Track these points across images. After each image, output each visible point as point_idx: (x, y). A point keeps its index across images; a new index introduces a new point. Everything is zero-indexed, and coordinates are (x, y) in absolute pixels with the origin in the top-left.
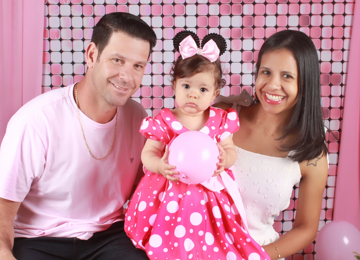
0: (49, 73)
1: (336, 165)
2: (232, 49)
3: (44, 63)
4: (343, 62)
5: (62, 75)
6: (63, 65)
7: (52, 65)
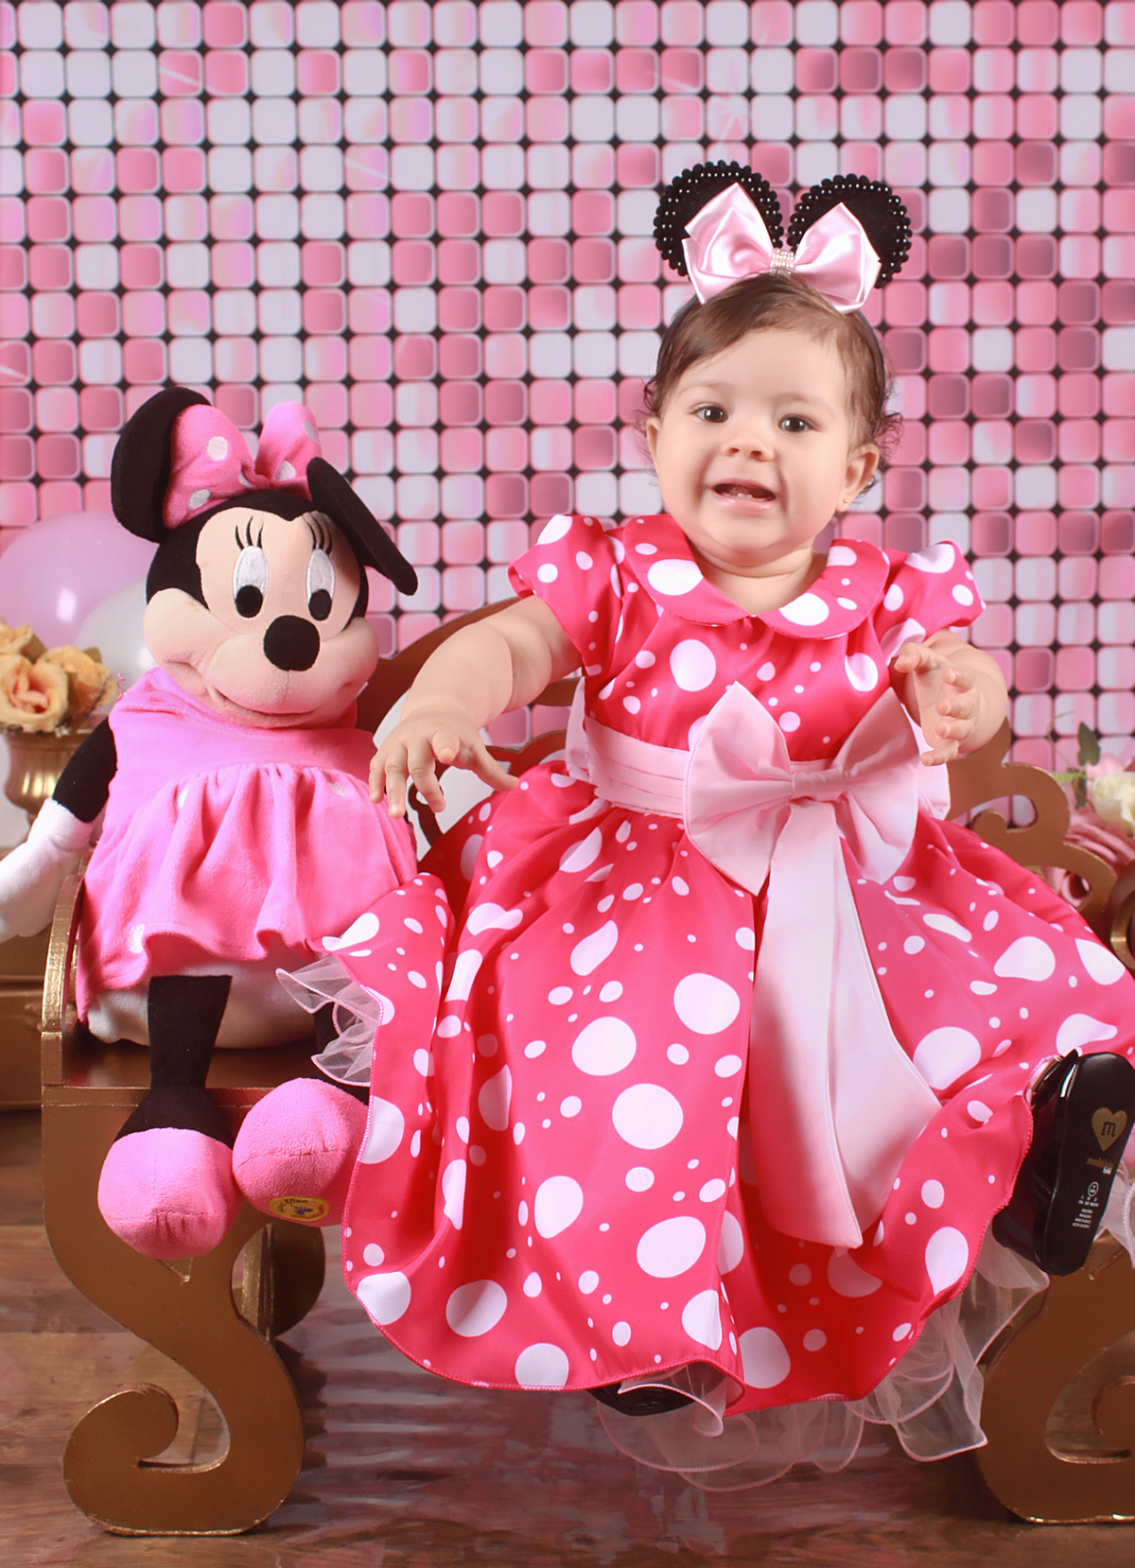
0: (16, 141)
2: (758, 40)
5: (69, 147)
6: (73, 105)
7: (27, 105)
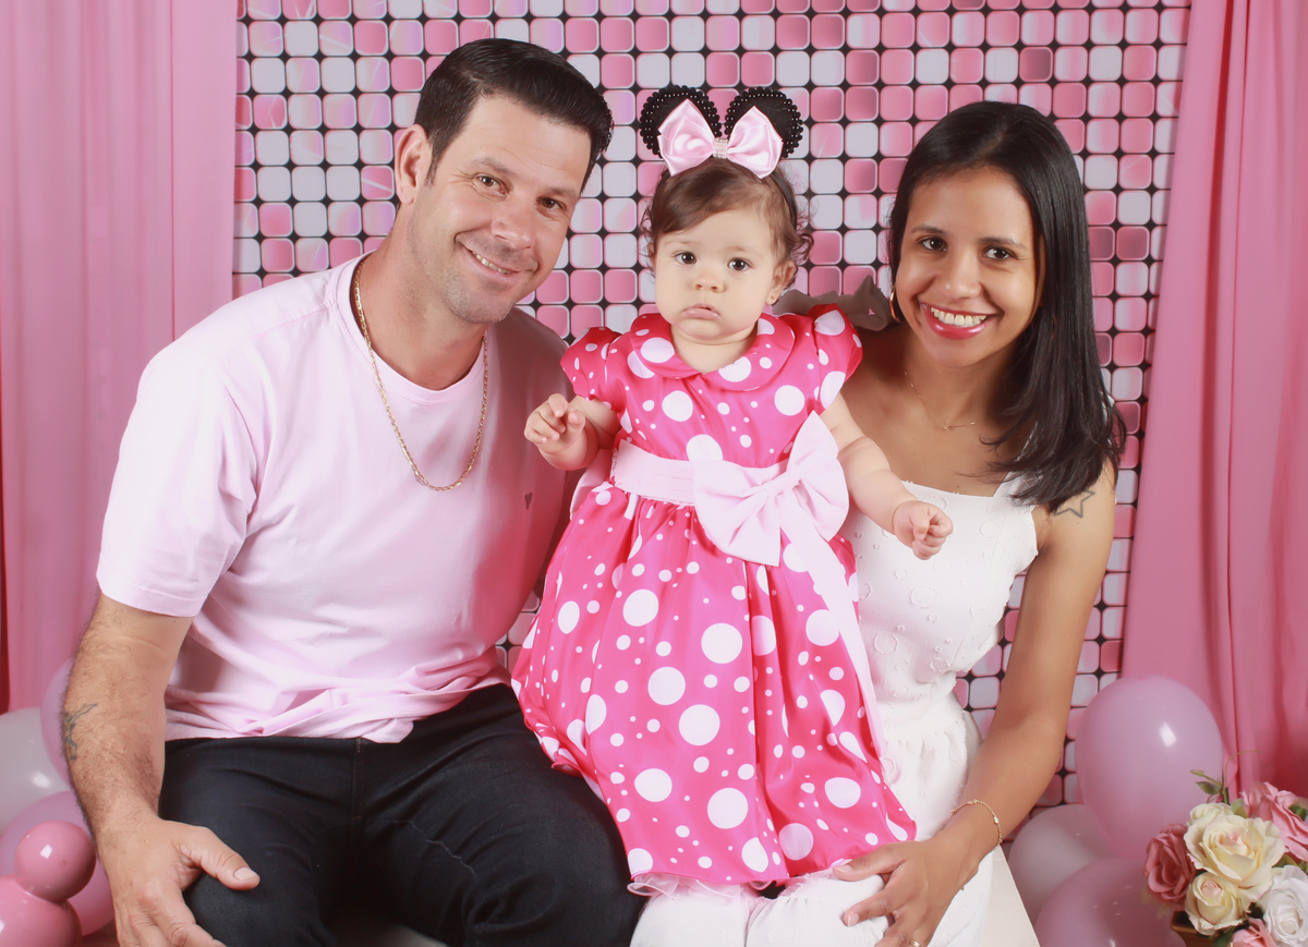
0: (255, 233)
1: (1130, 506)
2: (815, 153)
3: (238, 202)
4: (1152, 190)
5: (295, 237)
6: (297, 206)
7: (263, 207)
